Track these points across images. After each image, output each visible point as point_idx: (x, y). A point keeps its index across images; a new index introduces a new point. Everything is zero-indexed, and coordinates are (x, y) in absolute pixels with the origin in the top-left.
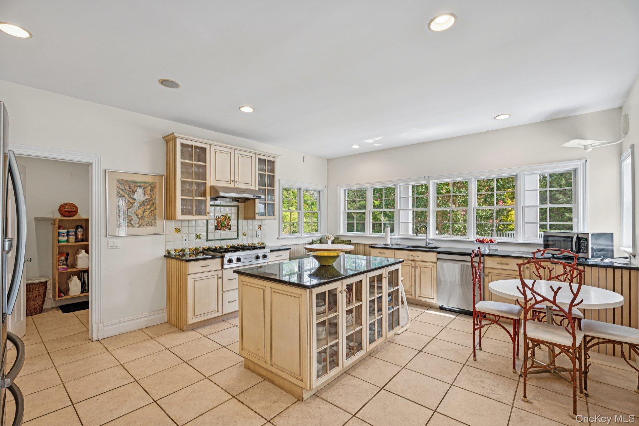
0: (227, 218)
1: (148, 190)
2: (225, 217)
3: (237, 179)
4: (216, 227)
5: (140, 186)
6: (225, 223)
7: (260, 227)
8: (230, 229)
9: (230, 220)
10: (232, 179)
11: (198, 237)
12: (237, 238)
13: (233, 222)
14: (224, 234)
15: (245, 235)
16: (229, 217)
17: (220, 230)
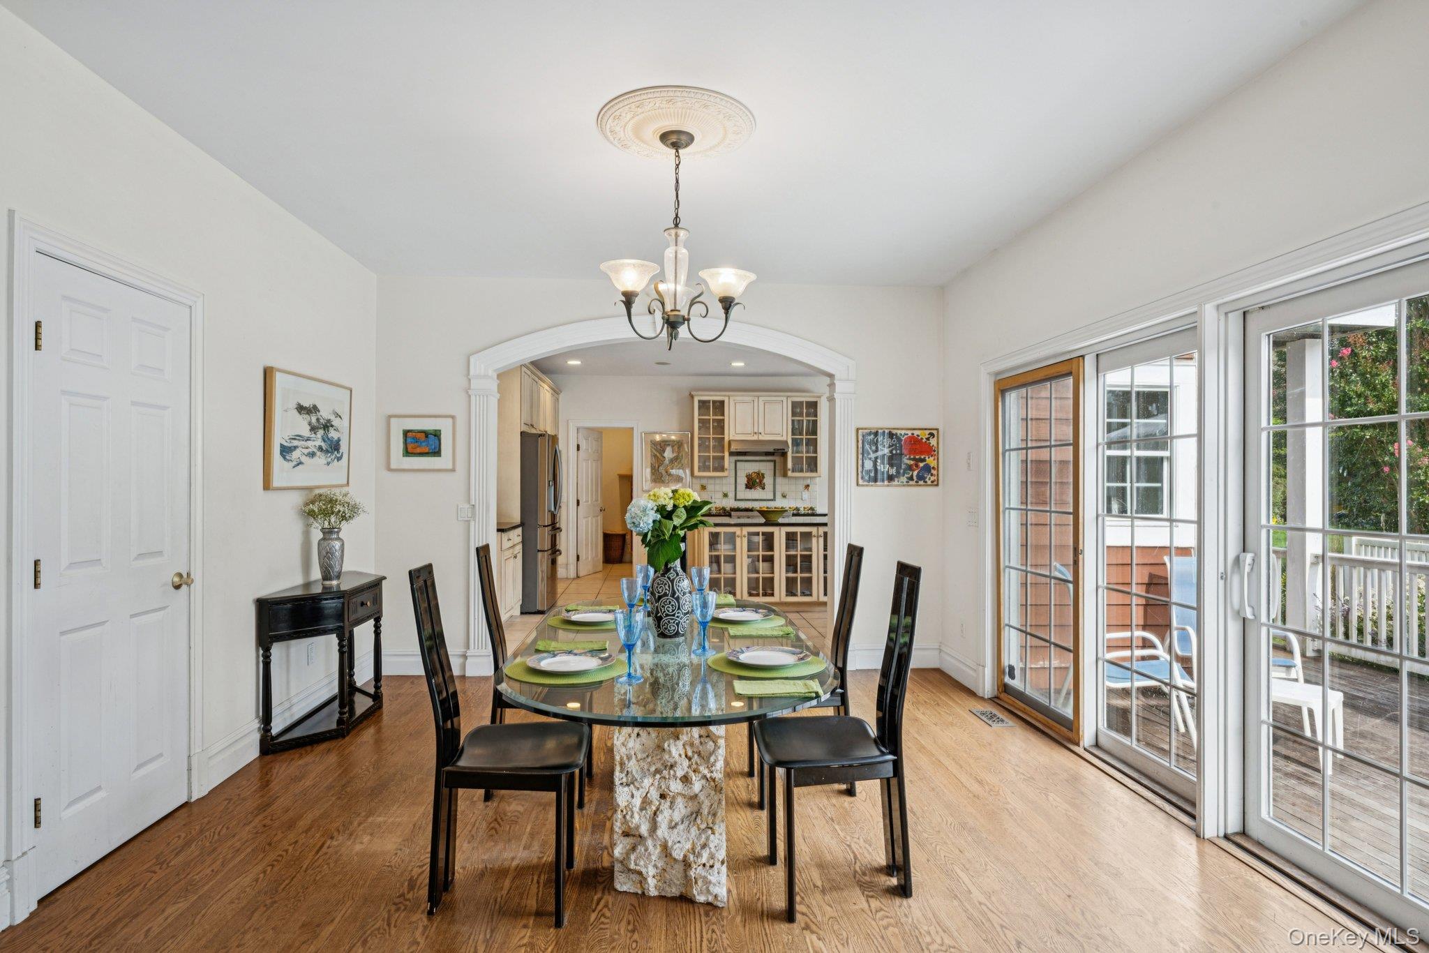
0: (761, 476)
1: (676, 447)
2: (758, 474)
3: (761, 430)
4: (746, 485)
5: (669, 445)
6: (758, 481)
7: (807, 486)
8: (763, 488)
9: (764, 477)
10: (756, 431)
11: (725, 495)
12: (774, 500)
13: (768, 481)
14: (756, 493)
15: (784, 496)
16: (763, 475)
17: (751, 488)
